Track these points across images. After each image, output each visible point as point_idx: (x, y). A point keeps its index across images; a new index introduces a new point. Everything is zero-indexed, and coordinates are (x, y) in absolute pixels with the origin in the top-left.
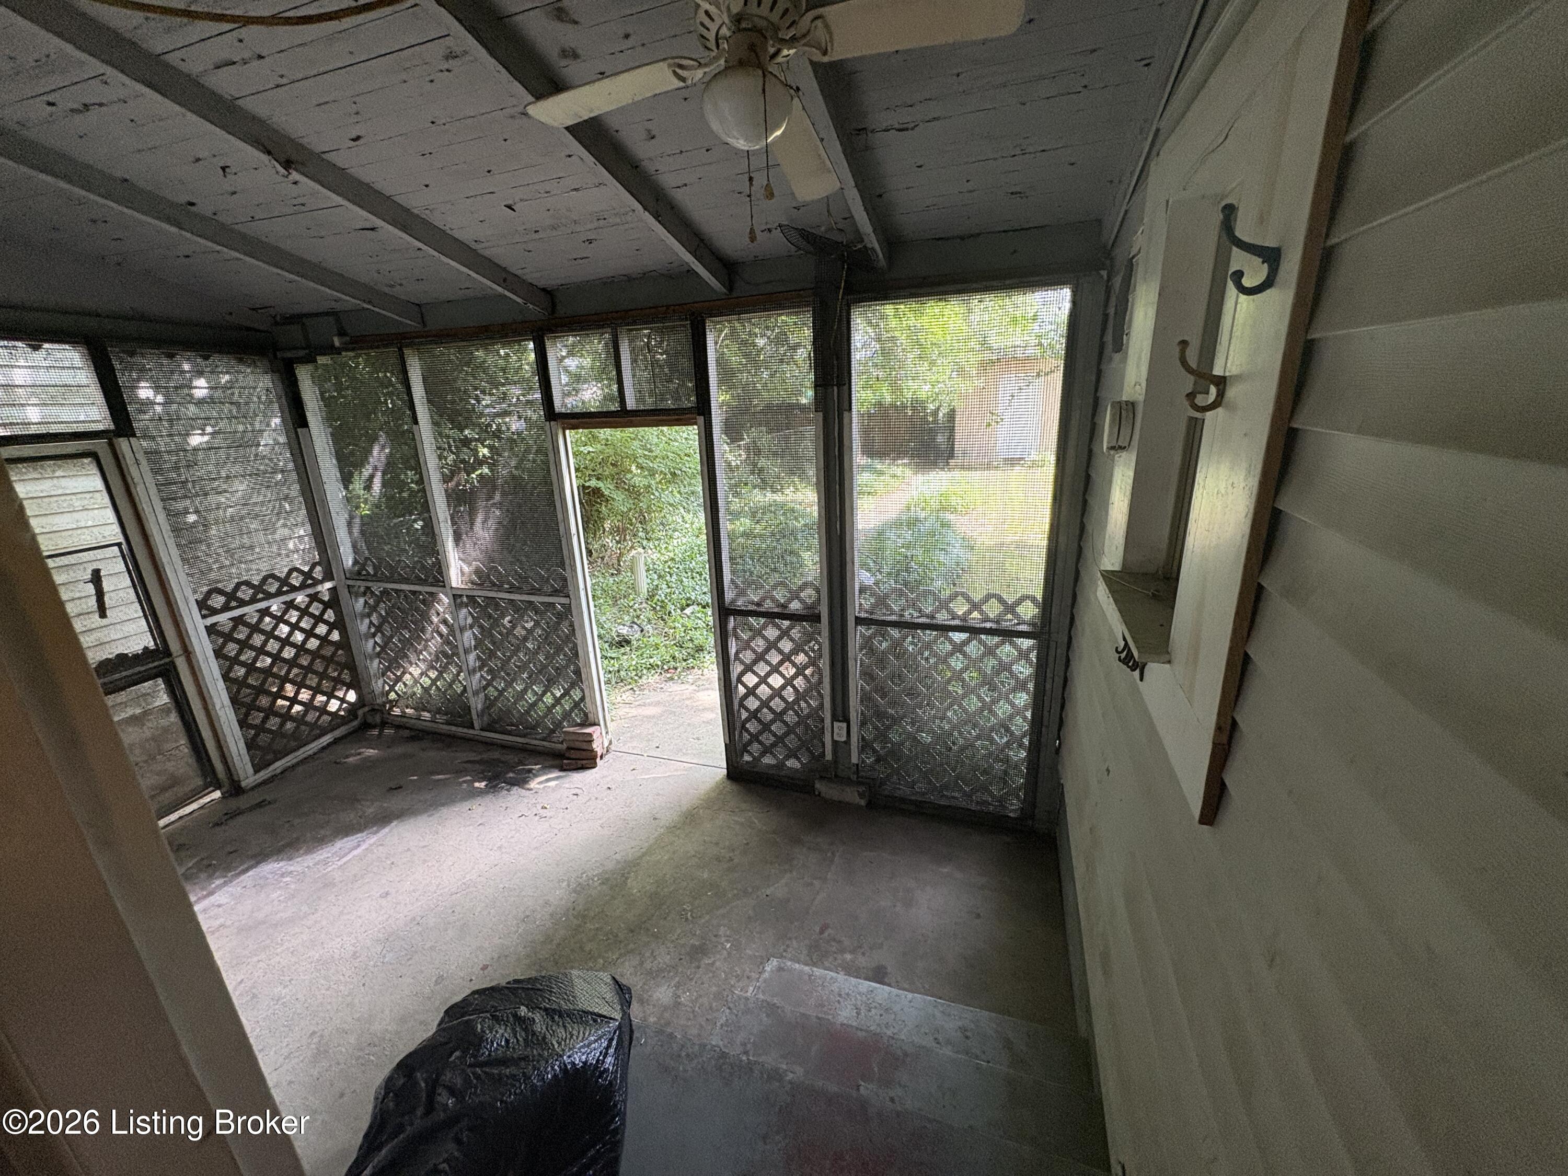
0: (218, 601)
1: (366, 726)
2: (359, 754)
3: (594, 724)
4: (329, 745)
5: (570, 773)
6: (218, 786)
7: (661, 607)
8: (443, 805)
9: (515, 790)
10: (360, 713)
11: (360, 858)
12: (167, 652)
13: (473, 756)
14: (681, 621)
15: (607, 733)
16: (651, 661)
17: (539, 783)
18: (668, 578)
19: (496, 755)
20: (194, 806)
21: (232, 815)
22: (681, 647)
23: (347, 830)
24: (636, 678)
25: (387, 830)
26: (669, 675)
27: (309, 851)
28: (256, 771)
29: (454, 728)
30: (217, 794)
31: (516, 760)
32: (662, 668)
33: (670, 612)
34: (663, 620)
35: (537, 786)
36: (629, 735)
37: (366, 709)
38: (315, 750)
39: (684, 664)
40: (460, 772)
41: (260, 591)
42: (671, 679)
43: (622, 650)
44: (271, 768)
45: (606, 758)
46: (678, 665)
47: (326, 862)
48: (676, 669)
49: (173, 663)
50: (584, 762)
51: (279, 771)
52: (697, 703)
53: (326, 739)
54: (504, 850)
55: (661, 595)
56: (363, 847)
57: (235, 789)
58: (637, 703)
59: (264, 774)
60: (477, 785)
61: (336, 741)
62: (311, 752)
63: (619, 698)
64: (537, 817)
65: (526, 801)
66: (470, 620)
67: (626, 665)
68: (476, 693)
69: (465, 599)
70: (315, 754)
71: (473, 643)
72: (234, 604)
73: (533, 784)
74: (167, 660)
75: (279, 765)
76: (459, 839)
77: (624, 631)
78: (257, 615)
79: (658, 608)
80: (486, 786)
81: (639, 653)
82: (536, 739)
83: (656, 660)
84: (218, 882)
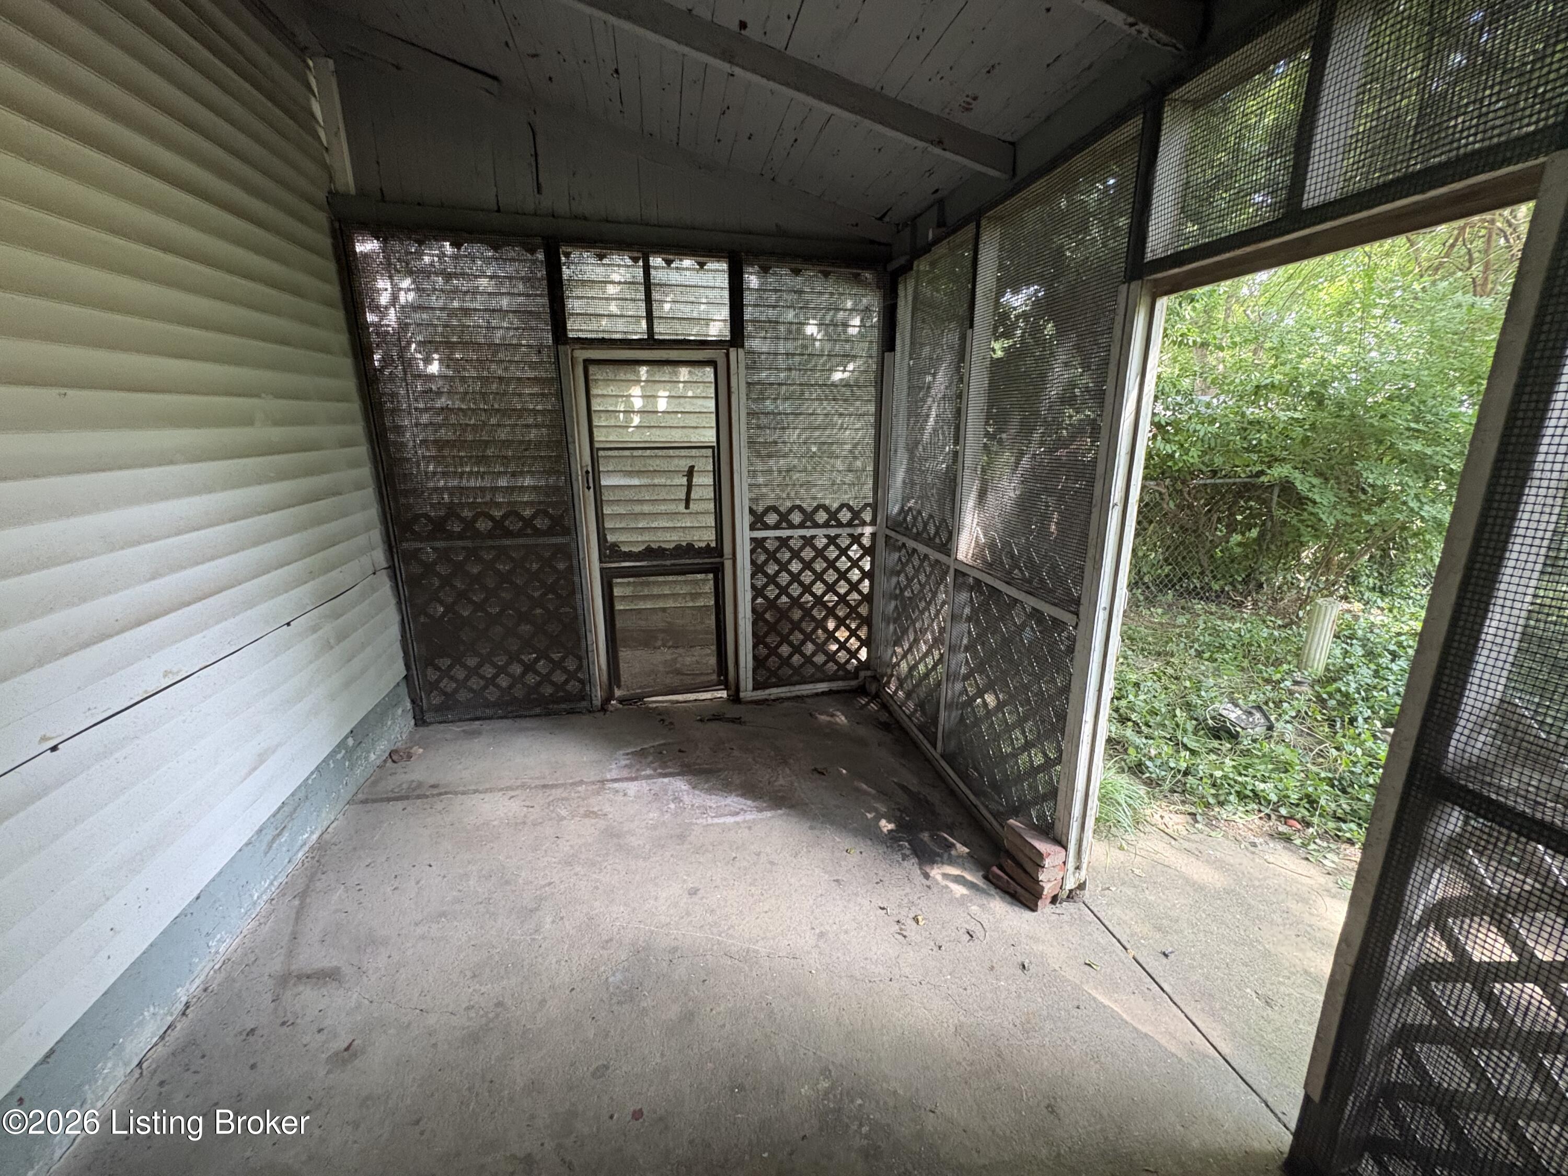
0: (772, 519)
1: (861, 690)
2: (833, 716)
3: (1062, 843)
4: (823, 693)
5: (993, 891)
6: (727, 688)
7: (1340, 703)
8: (832, 823)
9: (911, 865)
10: (862, 674)
11: (725, 829)
12: (721, 555)
13: (912, 782)
14: (1369, 744)
15: (1078, 868)
16: (1261, 786)
17: (945, 876)
18: (1385, 660)
19: (935, 797)
20: (708, 695)
21: (717, 718)
22: (1344, 791)
23: (750, 790)
24: (1212, 801)
25: (769, 814)
26: (1282, 828)
27: (709, 791)
28: (754, 689)
29: (921, 736)
30: (724, 694)
31: (949, 820)
32: (1275, 810)
33: (1352, 721)
34: (1332, 726)
35: (939, 878)
36: (1130, 892)
37: (869, 673)
38: (809, 692)
39: (1331, 825)
40: (884, 794)
41: (809, 519)
42: (1288, 839)
43: (1215, 744)
44: (767, 691)
45: (1058, 908)
46: (1315, 820)
47: (705, 810)
48: (1308, 825)
49: (722, 564)
50: (1019, 889)
51: (772, 697)
52: (1313, 920)
53: (822, 687)
54: (821, 944)
55: (1350, 684)
56: (739, 818)
57: (735, 698)
58: (1186, 845)
59: (760, 694)
60: (883, 822)
61: (830, 693)
62: (804, 693)
63: (1157, 817)
64: (896, 928)
65: (908, 890)
66: (967, 611)
67: (1203, 769)
68: (949, 706)
69: (971, 580)
70: (807, 696)
71: (965, 641)
72: (784, 525)
73: (936, 872)
74: (717, 560)
75: (775, 692)
76: (804, 881)
77: (1233, 714)
78: (800, 543)
79: (1332, 703)
80: (890, 831)
81: (1243, 761)
82: (987, 807)
83: (1267, 789)
84: (649, 772)
